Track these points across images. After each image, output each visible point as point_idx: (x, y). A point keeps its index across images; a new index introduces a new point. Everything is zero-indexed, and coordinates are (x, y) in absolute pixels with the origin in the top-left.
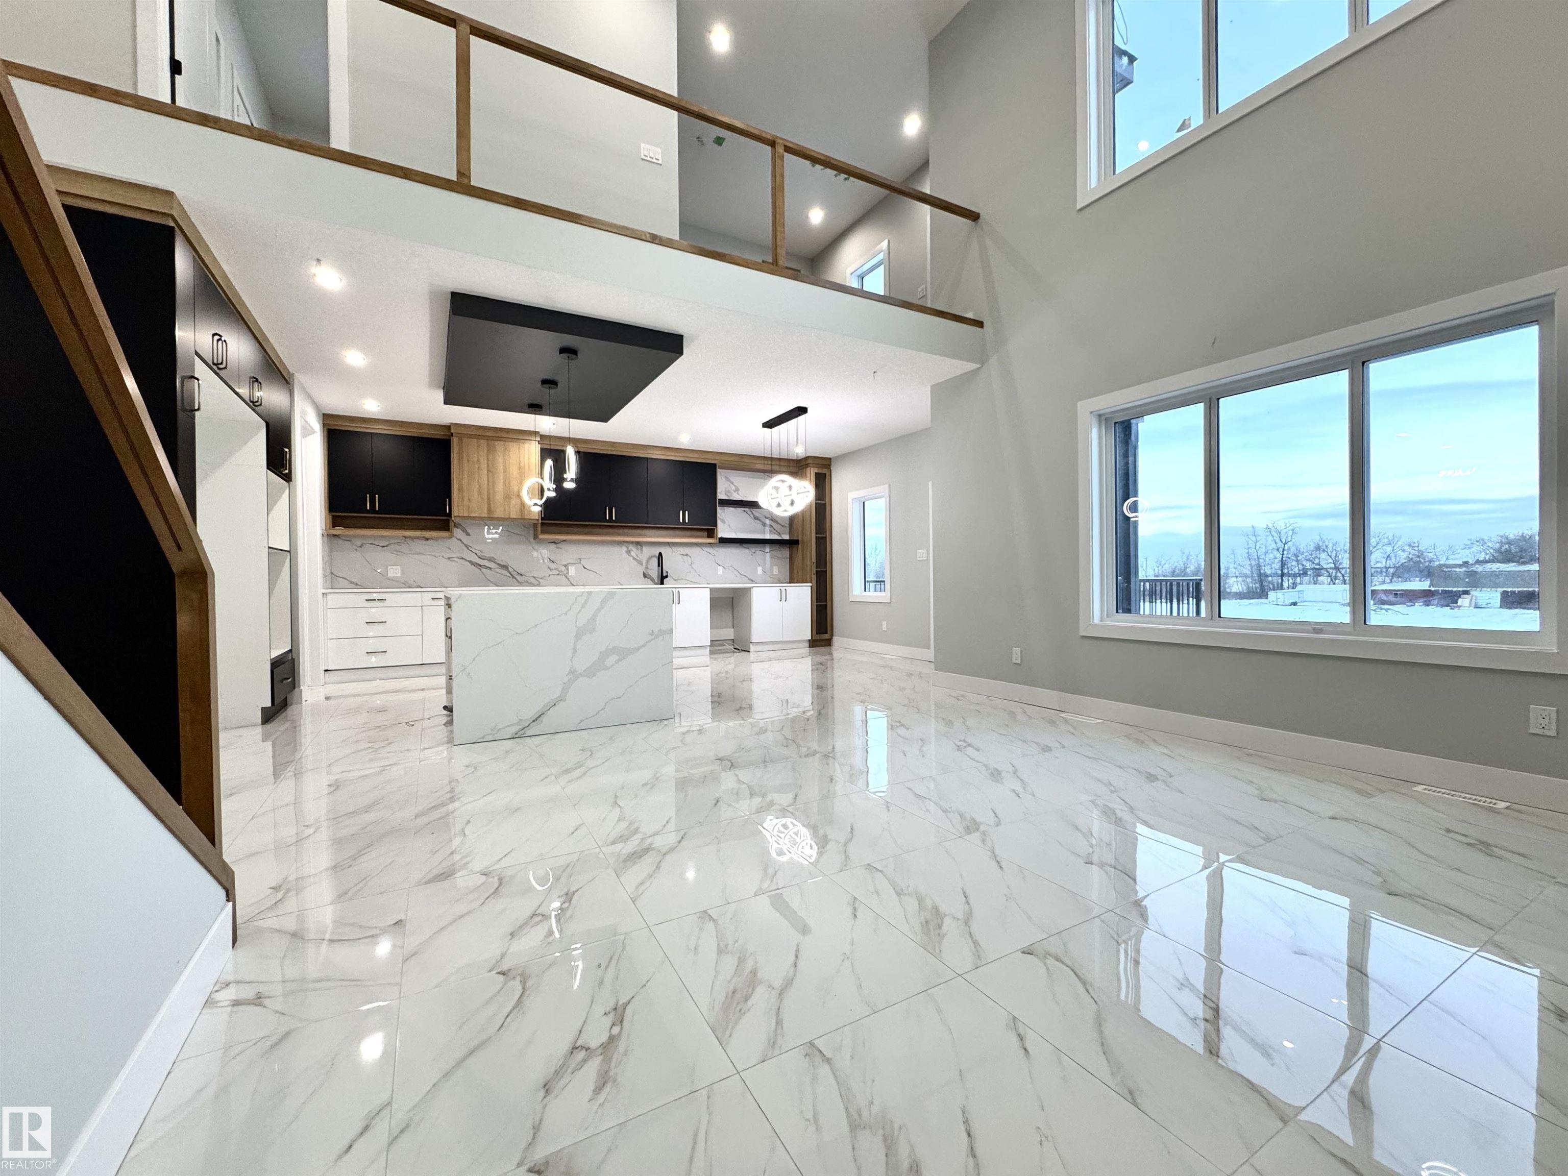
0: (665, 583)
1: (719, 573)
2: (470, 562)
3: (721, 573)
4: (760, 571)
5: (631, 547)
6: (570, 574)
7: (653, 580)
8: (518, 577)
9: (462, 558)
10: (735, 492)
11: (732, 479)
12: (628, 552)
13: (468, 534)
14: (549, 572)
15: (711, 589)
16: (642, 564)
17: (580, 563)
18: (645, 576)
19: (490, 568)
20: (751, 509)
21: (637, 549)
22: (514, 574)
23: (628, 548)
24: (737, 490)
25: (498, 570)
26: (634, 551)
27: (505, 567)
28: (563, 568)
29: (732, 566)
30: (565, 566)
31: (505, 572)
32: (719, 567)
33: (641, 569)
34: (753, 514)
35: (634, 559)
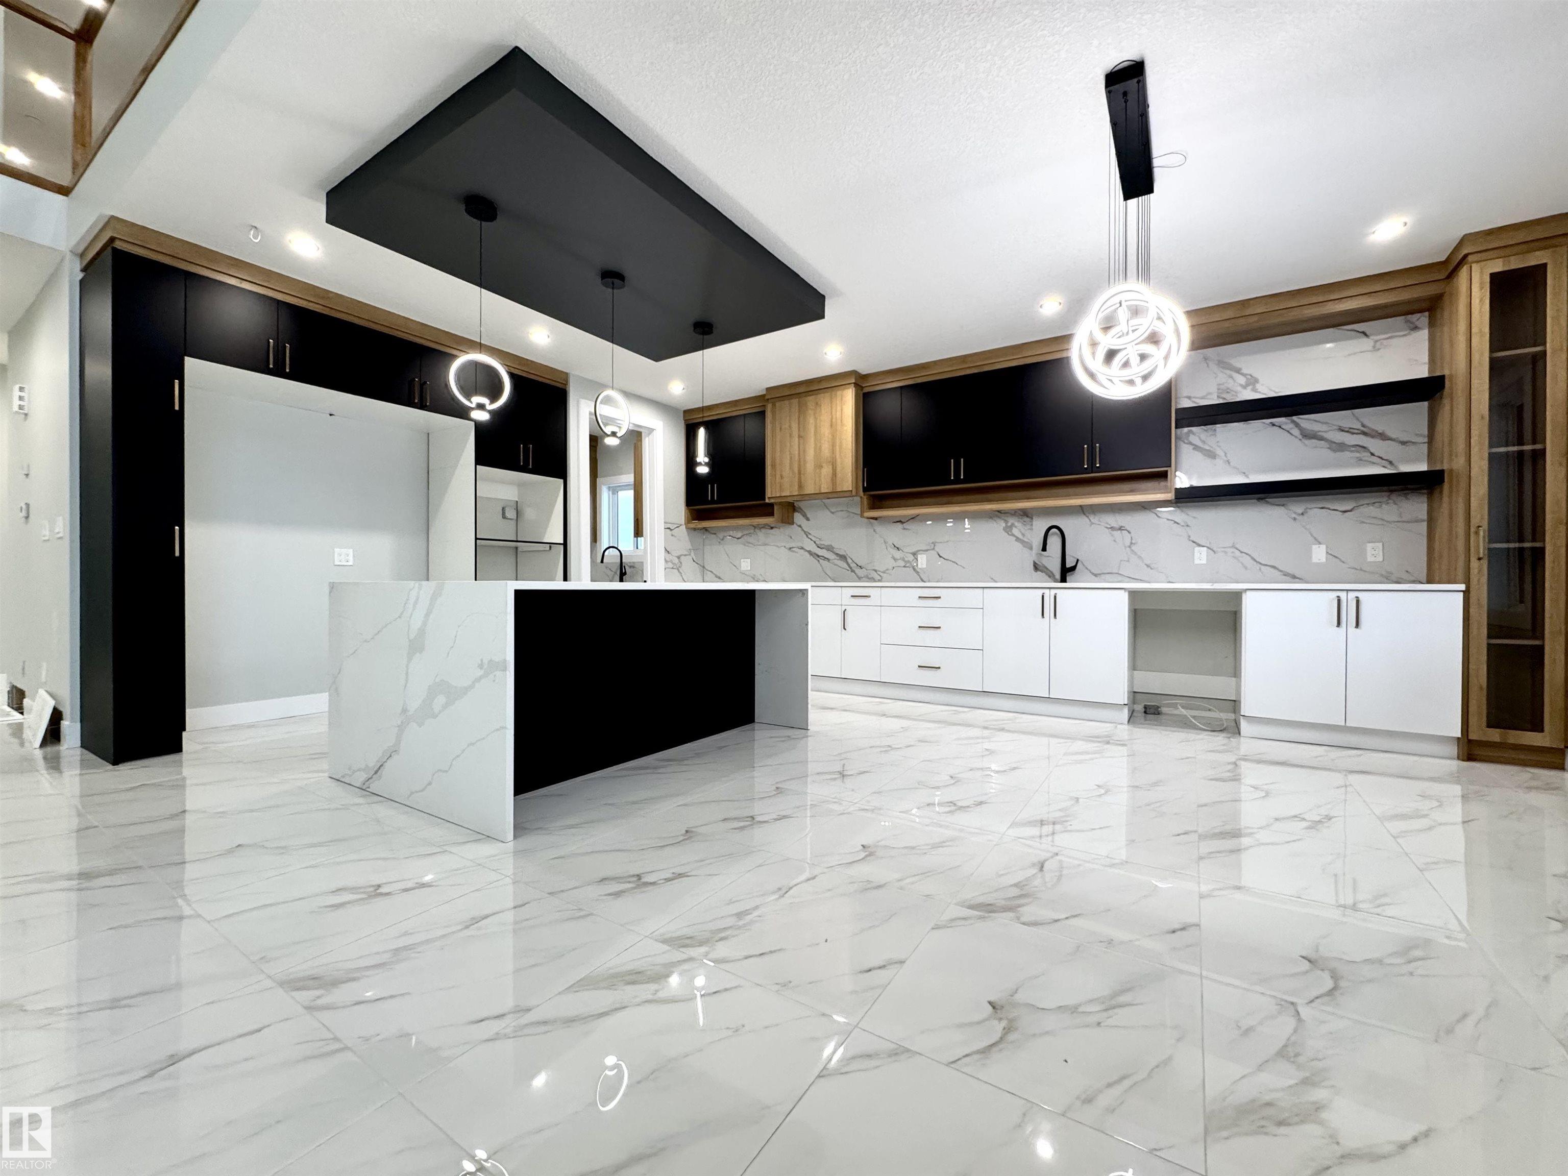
0: (1068, 579)
1: (1197, 562)
2: (810, 552)
3: (1204, 562)
4: (1319, 554)
5: (1011, 521)
6: (919, 566)
7: (1051, 575)
8: (858, 571)
9: (802, 548)
10: (1245, 387)
11: (1236, 362)
12: (1008, 529)
13: (808, 519)
14: (893, 563)
15: (1134, 595)
16: (1031, 548)
17: (934, 549)
18: (1036, 567)
19: (828, 560)
20: (1294, 418)
21: (1024, 524)
22: (853, 565)
23: (1006, 522)
24: (1252, 382)
25: (837, 562)
26: (1019, 528)
27: (843, 558)
28: (911, 558)
29: (1233, 547)
30: (914, 554)
31: (842, 564)
32: (1197, 549)
33: (1029, 557)
34: (1297, 425)
35: (1018, 539)
